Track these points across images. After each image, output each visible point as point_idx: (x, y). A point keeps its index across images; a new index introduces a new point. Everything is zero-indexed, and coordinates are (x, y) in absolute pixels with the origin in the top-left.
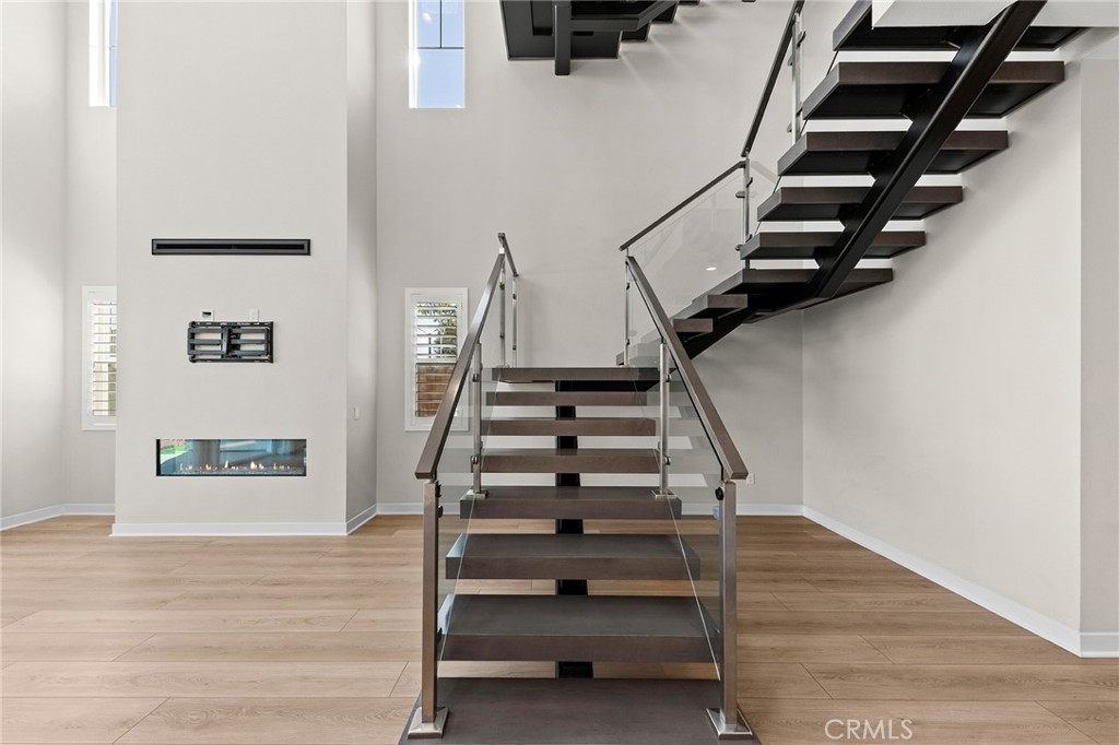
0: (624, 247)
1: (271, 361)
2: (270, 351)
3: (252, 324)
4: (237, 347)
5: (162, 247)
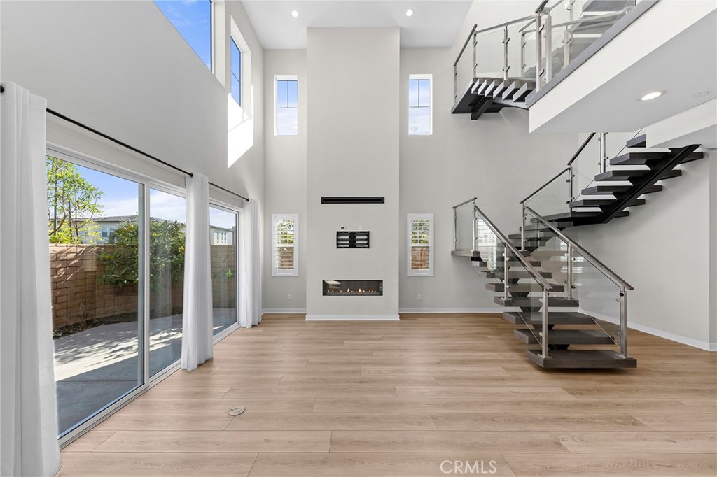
0: (522, 202)
1: (368, 247)
2: (368, 244)
3: (361, 232)
4: (355, 242)
5: (326, 201)
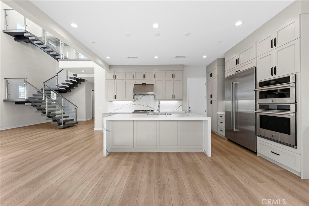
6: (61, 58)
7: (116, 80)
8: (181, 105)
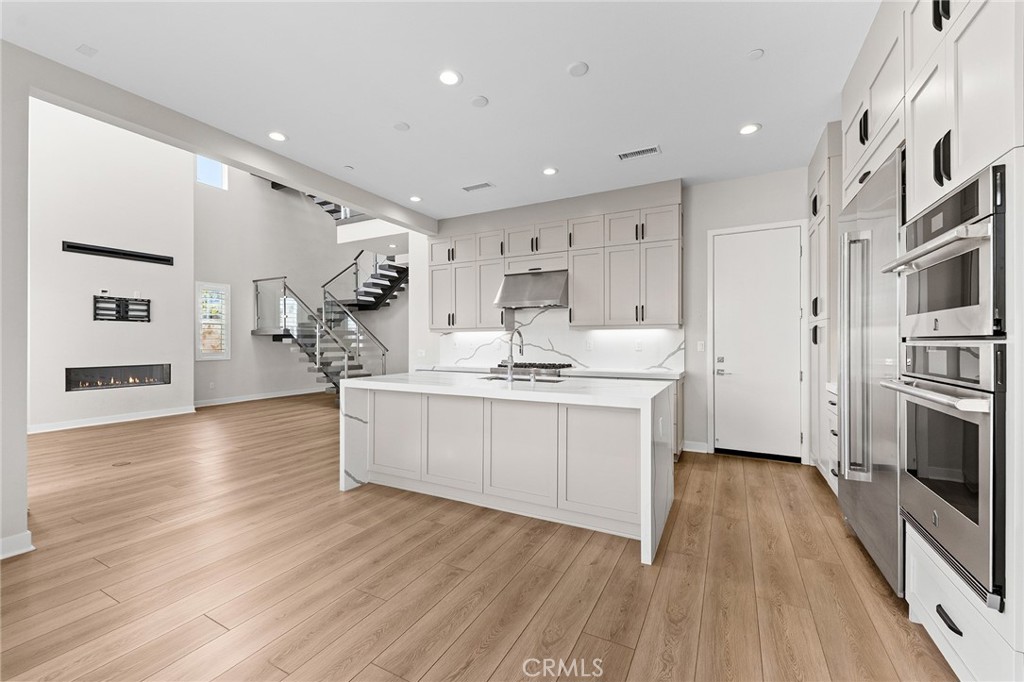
0: (323, 286)
1: (149, 321)
2: (148, 316)
3: (136, 300)
4: (126, 313)
5: (70, 247)
6: (343, 217)
7: (455, 263)
8: (679, 349)
